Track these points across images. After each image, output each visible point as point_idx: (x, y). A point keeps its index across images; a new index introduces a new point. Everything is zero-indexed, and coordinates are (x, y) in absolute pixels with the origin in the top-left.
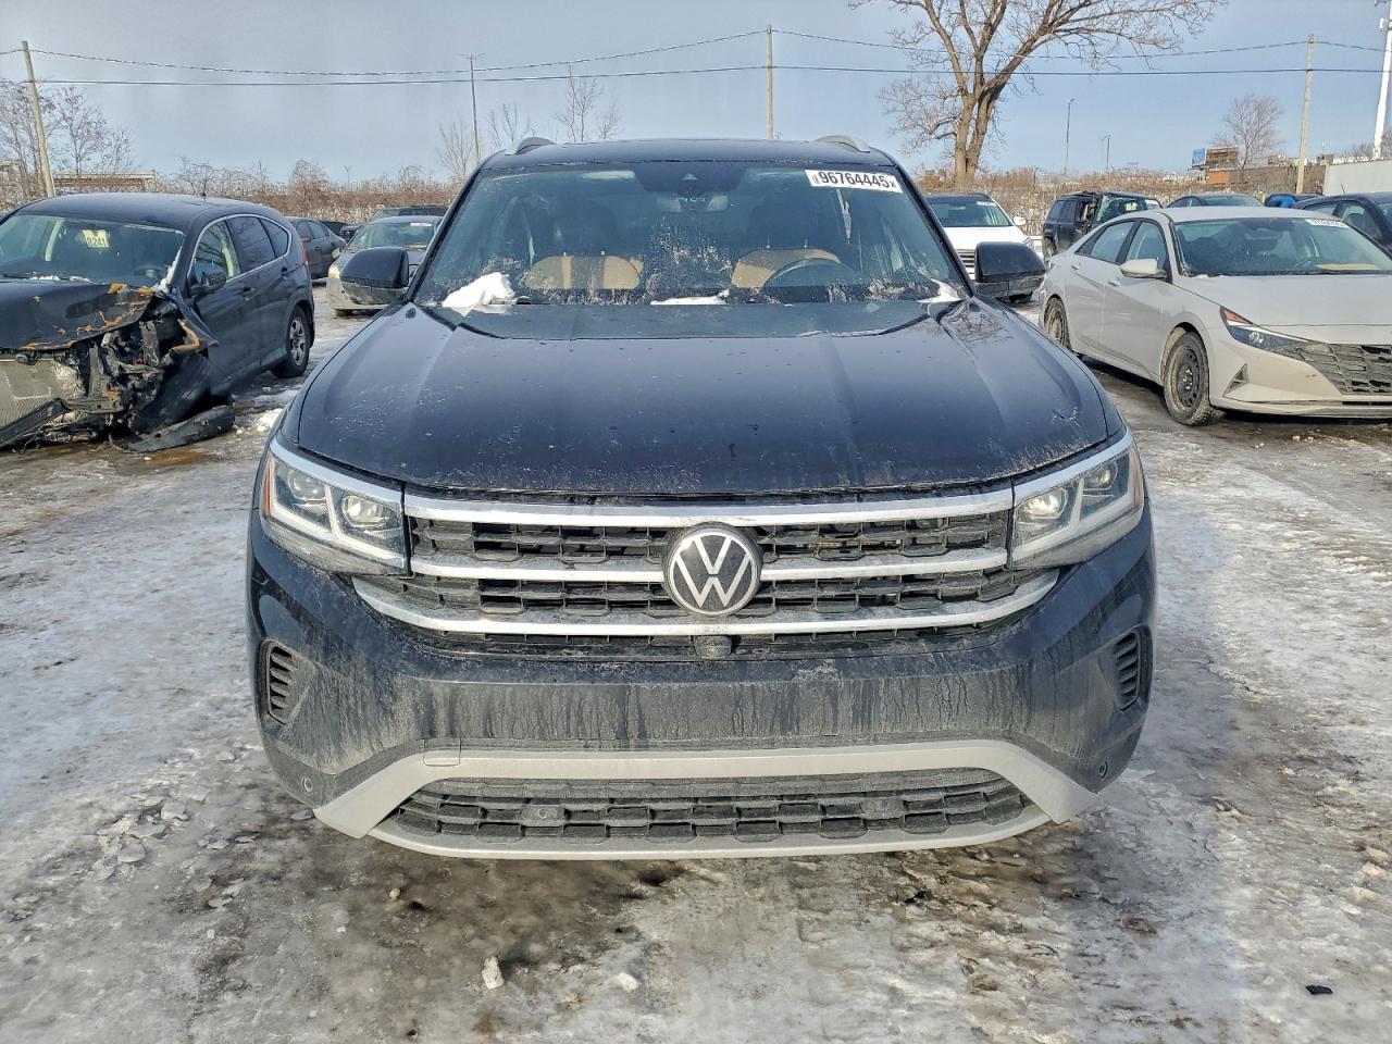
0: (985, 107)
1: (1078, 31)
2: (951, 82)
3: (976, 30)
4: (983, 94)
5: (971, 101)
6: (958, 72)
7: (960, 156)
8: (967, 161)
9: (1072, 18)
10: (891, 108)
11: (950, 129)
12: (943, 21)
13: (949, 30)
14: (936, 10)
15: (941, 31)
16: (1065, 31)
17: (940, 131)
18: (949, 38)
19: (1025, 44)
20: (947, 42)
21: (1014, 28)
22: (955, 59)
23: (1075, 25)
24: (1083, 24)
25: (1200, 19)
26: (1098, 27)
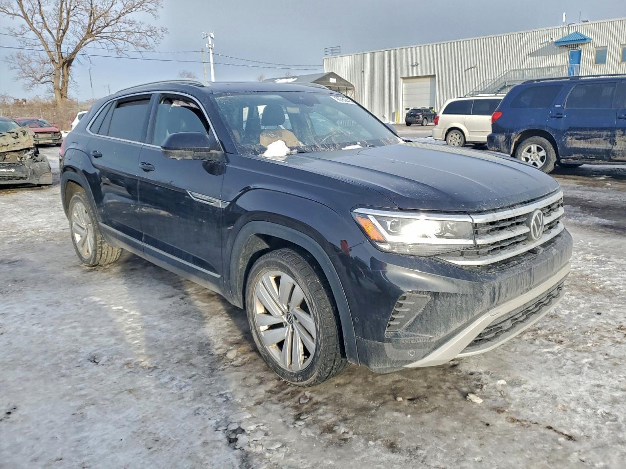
0: (66, 69)
1: (107, 37)
2: (45, 56)
3: (54, 32)
4: (64, 64)
5: (58, 66)
6: (49, 52)
7: (57, 92)
8: (61, 95)
9: (103, 31)
10: (13, 67)
11: (49, 79)
12: (35, 26)
13: (39, 30)
14: (31, 20)
15: (35, 30)
16: (100, 37)
17: (43, 80)
18: (40, 34)
19: (81, 41)
20: (40, 36)
21: (75, 33)
22: (45, 44)
23: (105, 35)
24: (109, 35)
25: (158, 38)
26: (116, 37)
